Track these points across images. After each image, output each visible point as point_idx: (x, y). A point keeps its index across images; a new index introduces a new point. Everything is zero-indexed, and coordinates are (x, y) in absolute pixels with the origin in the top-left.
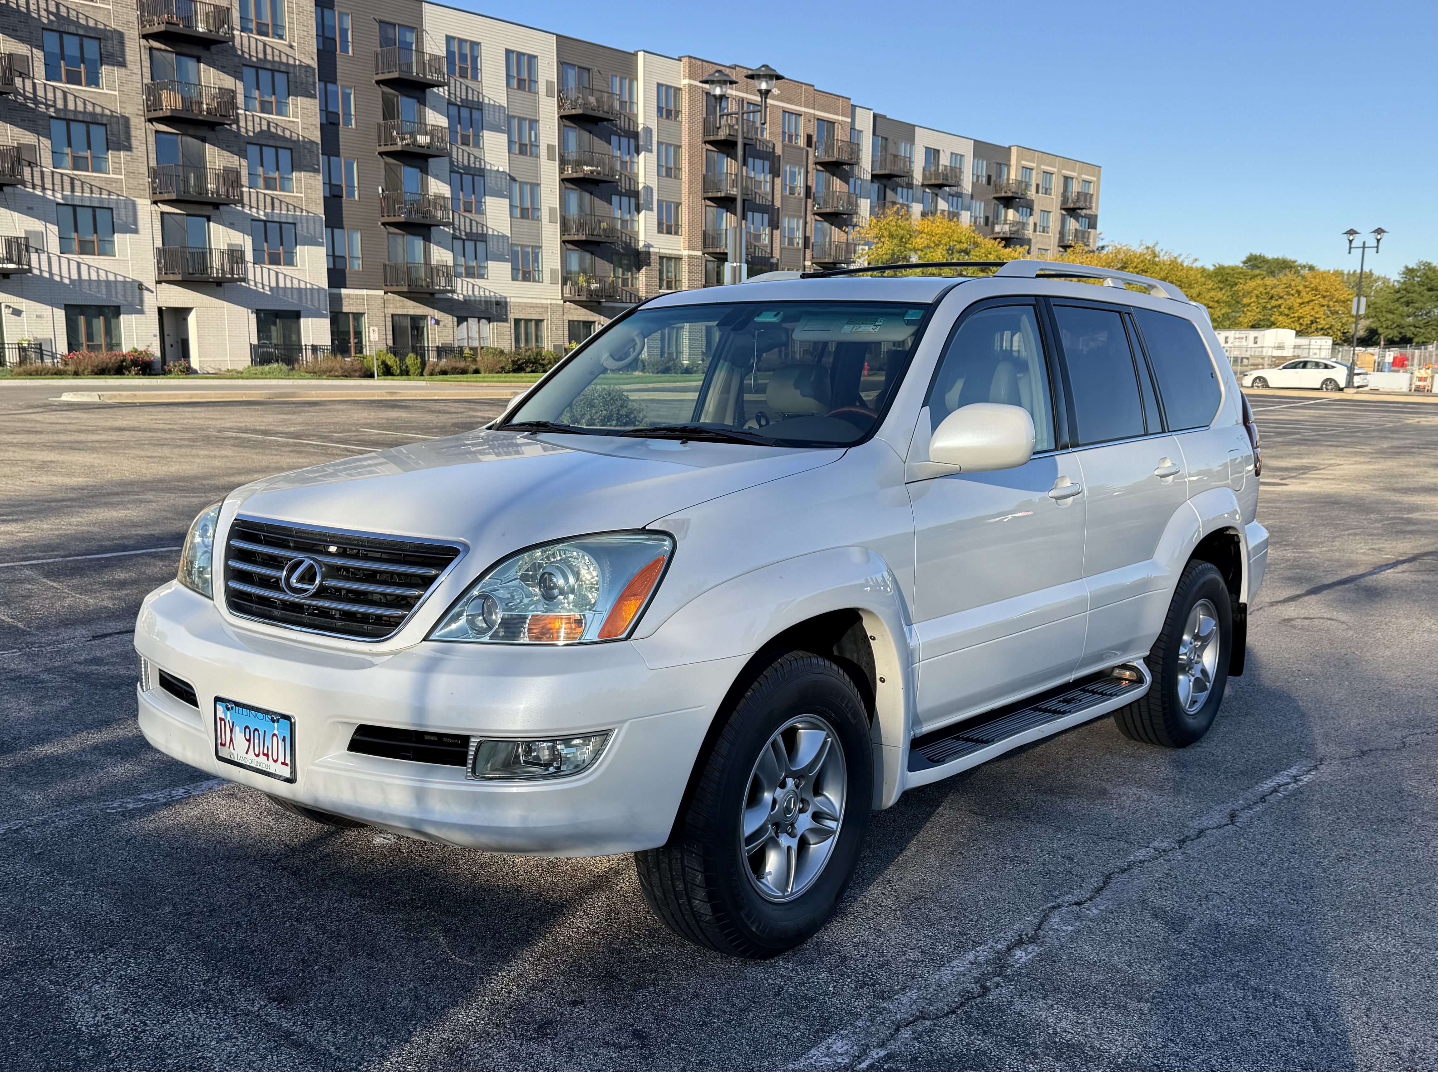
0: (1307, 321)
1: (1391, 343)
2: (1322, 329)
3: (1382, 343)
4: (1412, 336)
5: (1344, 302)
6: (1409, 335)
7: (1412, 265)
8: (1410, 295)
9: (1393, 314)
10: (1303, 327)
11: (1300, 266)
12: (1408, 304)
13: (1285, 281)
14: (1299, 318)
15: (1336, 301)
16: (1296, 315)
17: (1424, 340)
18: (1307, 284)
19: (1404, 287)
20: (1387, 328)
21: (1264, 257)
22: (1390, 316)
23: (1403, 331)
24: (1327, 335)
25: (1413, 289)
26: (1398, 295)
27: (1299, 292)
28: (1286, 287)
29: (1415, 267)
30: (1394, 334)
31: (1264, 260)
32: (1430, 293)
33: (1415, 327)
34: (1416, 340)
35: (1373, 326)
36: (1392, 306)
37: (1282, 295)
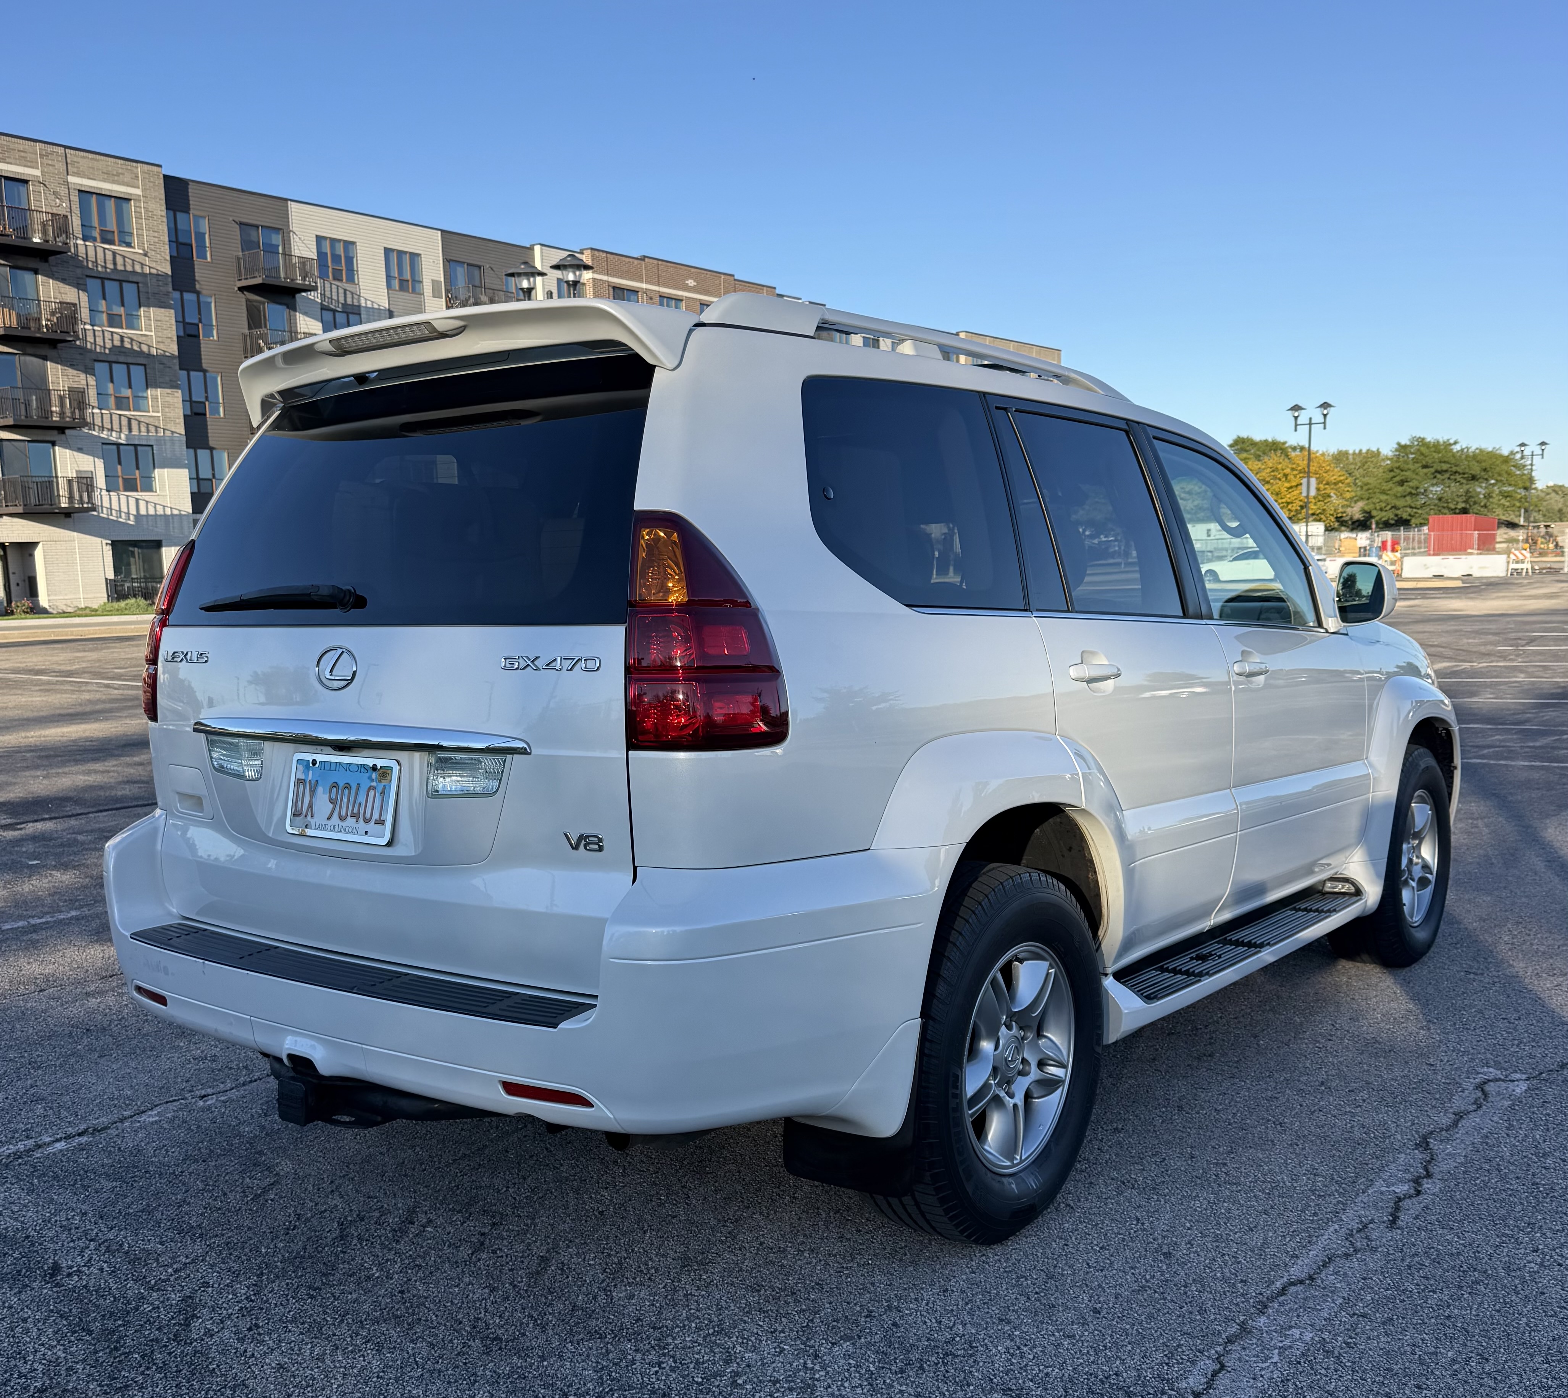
1: (1386, 525)
2: (1313, 514)
3: (1374, 526)
4: (1409, 518)
5: (1335, 484)
6: (1405, 516)
7: (1405, 441)
8: (1404, 473)
9: (1387, 494)
11: (1290, 447)
12: (1402, 483)
13: (1271, 465)
15: (1327, 484)
18: (1294, 466)
20: (1381, 510)
21: (1252, 440)
24: (1320, 520)
26: (1392, 474)
27: (1286, 476)
28: (1273, 471)
29: (1408, 443)
30: (1389, 515)
31: (1254, 444)
32: (1425, 470)
33: (1411, 507)
34: (1413, 521)
35: (1366, 508)
36: (1386, 487)
37: (1268, 479)
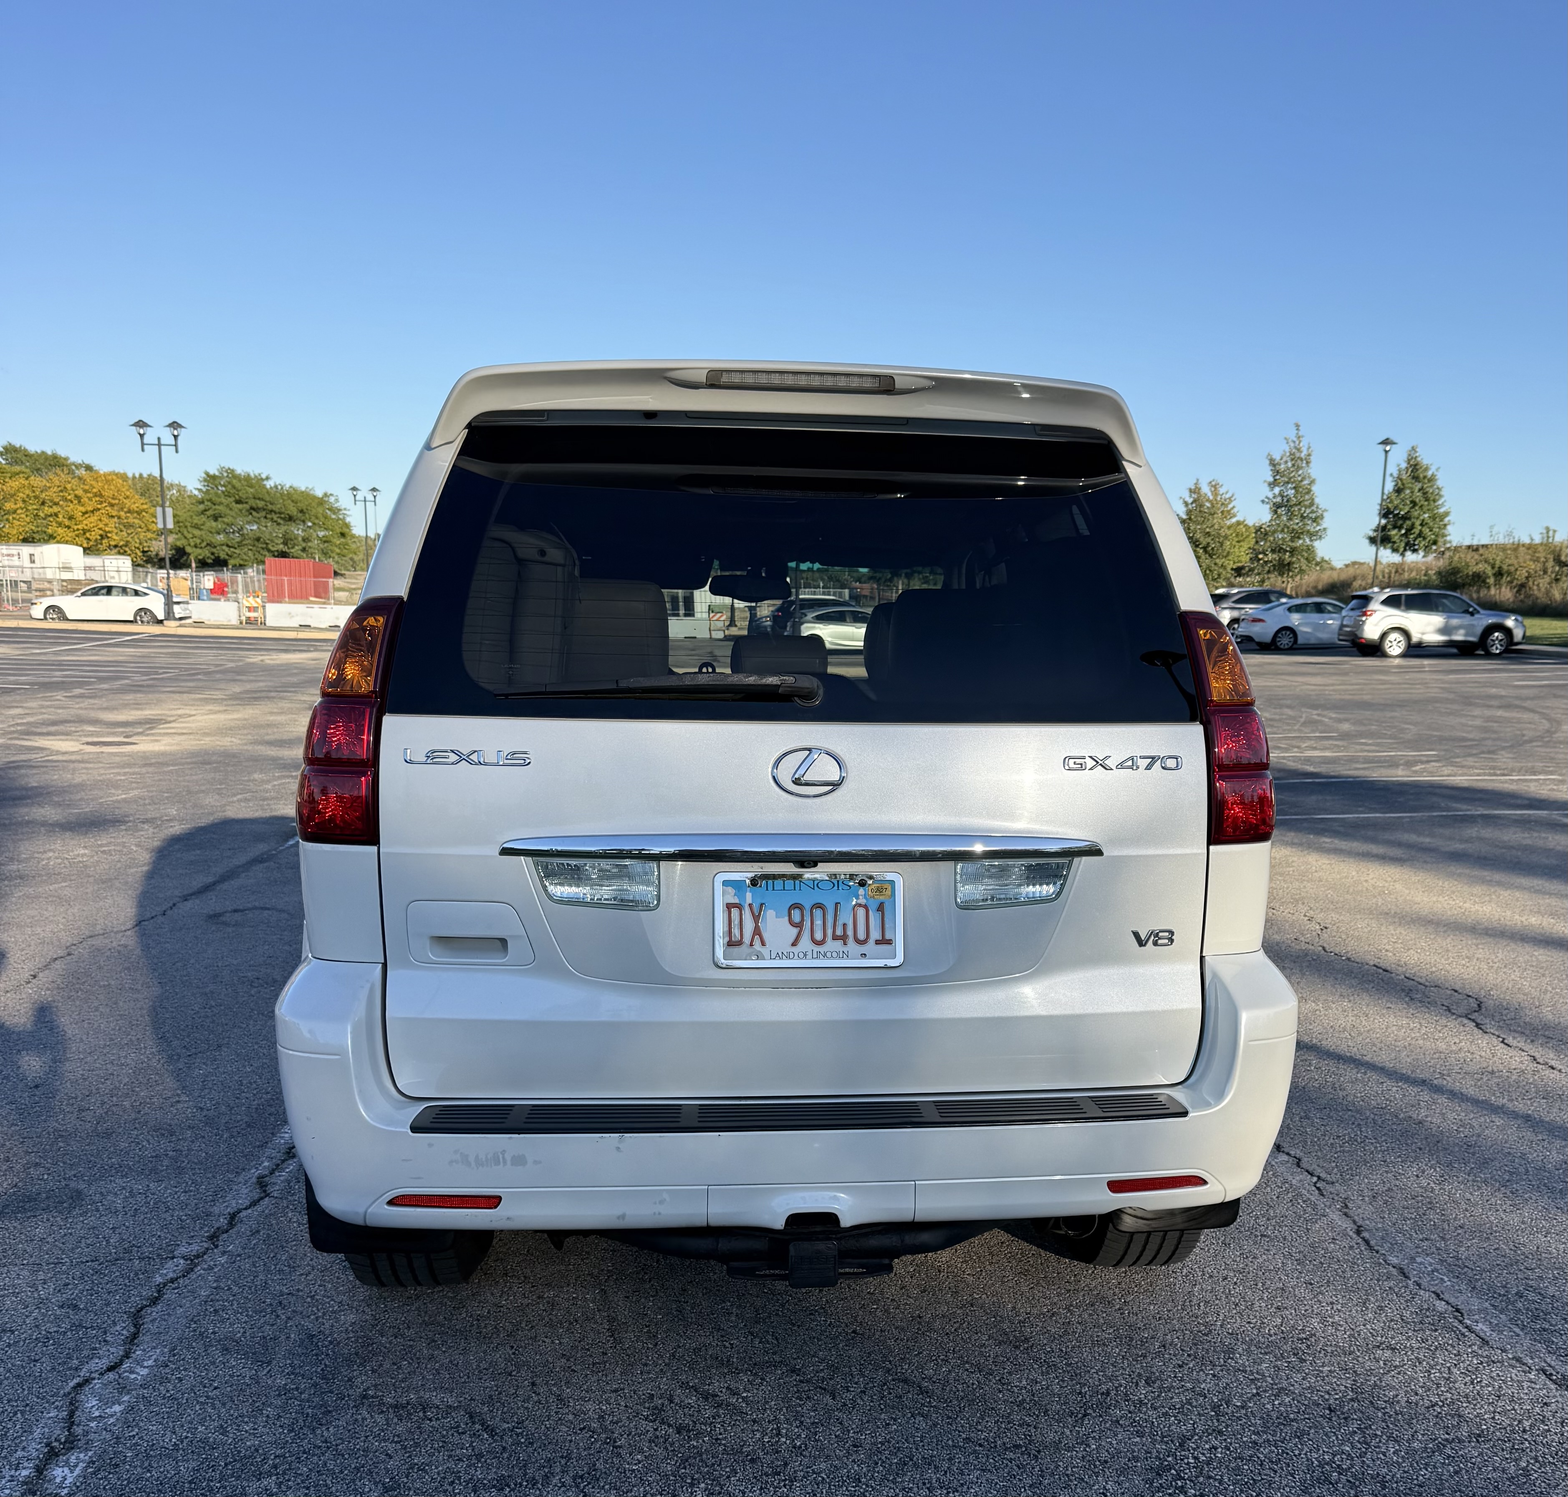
0: (94, 535)
1: (203, 565)
2: (116, 546)
3: (194, 565)
4: (227, 557)
5: (139, 513)
6: (223, 556)
7: (213, 471)
8: (217, 507)
9: (201, 529)
10: (91, 543)
11: (73, 464)
12: (216, 518)
13: (58, 483)
14: (85, 531)
15: (129, 511)
16: (80, 527)
17: (242, 562)
18: (87, 487)
19: (208, 497)
20: (196, 546)
21: (25, 450)
22: (197, 532)
23: (214, 550)
24: (124, 553)
25: (218, 500)
26: (202, 507)
27: (77, 497)
28: (61, 491)
29: (217, 474)
30: (205, 553)
31: (27, 455)
32: (240, 506)
33: (228, 546)
34: (232, 562)
35: (179, 544)
36: (197, 520)
37: (56, 500)
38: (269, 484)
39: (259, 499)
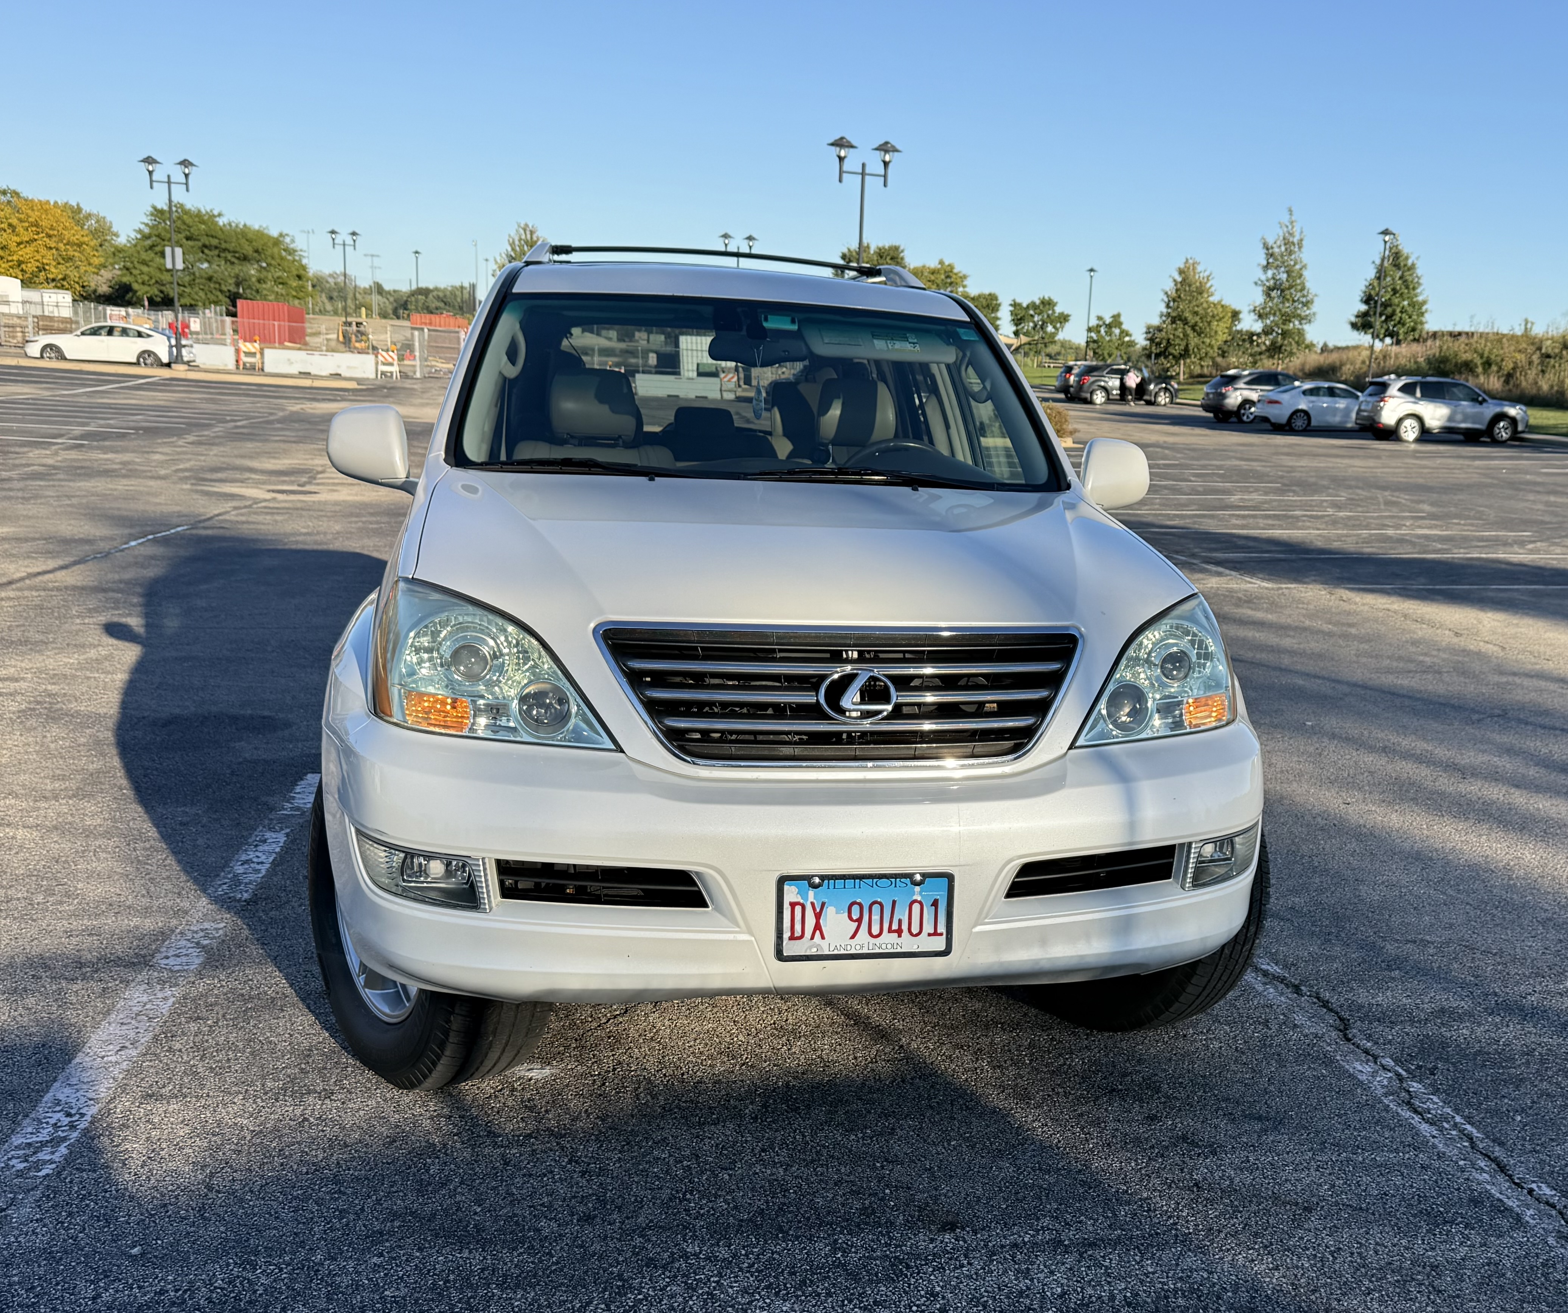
0: (31, 267)
2: (53, 280)
3: (142, 303)
4: (176, 296)
5: (80, 245)
6: (173, 295)
9: (148, 266)
10: (28, 276)
14: (20, 263)
15: (68, 244)
16: (15, 258)
17: (192, 302)
18: (22, 216)
19: (155, 232)
20: (143, 283)
22: (145, 269)
27: (12, 226)
30: (153, 292)
38: (221, 221)
39: (212, 236)
